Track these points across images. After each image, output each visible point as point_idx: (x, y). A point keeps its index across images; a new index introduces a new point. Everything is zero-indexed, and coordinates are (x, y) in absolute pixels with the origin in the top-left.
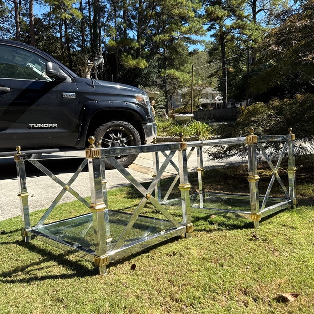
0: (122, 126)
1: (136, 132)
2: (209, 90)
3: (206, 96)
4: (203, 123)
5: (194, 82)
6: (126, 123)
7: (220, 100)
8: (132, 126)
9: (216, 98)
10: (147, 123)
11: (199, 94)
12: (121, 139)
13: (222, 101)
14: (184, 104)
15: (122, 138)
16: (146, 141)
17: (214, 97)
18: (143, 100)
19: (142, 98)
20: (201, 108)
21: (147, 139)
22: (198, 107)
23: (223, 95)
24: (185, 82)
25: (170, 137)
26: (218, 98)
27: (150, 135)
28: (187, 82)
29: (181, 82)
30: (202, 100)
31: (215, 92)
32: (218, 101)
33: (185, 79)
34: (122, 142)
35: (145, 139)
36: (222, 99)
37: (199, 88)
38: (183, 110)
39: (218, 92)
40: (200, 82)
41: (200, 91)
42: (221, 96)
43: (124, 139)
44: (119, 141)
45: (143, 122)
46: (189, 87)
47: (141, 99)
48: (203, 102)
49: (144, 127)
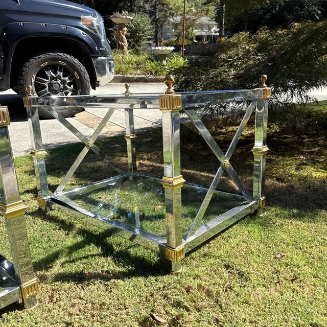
0: (62, 60)
1: (83, 68)
2: (205, 20)
3: (201, 26)
4: (184, 60)
5: (187, 9)
6: (68, 56)
7: (216, 32)
8: (76, 61)
9: (212, 30)
10: (98, 57)
11: (192, 25)
12: (62, 78)
13: (218, 34)
14: (176, 36)
15: (64, 76)
16: (99, 82)
17: (210, 29)
18: (92, 24)
19: (91, 20)
20: (195, 41)
21: (99, 78)
22: (192, 39)
23: (220, 26)
24: (176, 9)
26: (215, 29)
27: (103, 73)
28: (178, 8)
29: (171, 9)
30: (197, 32)
31: (211, 22)
32: (214, 34)
33: (177, 4)
34: (63, 82)
35: (96, 79)
36: (219, 32)
37: (193, 17)
38: (174, 43)
39: (214, 23)
40: (194, 10)
41: (194, 20)
42: (218, 28)
43: (66, 78)
44: (59, 81)
45: (93, 55)
46: (181, 15)
47: (89, 23)
48: (197, 34)
49: (94, 62)
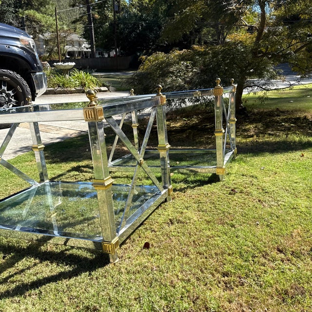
0: (6, 75)
1: (25, 83)
2: (75, 37)
3: (72, 43)
4: (87, 73)
5: (59, 27)
6: (11, 72)
7: (87, 49)
8: (19, 76)
9: (83, 46)
10: (36, 72)
11: (64, 41)
12: (7, 92)
13: (89, 50)
14: (48, 51)
16: (37, 94)
17: (80, 45)
18: (29, 44)
19: (28, 41)
20: (68, 57)
21: (37, 91)
22: (64, 55)
23: (91, 43)
24: (48, 26)
25: (52, 89)
26: (85, 46)
27: (41, 86)
28: (50, 26)
29: (43, 26)
30: (68, 48)
31: (81, 39)
32: (85, 50)
33: (48, 22)
34: (8, 95)
35: (35, 91)
36: (90, 48)
37: (63, 34)
39: (84, 40)
40: (65, 28)
41: (65, 37)
42: (89, 44)
43: (10, 92)
44: (4, 95)
45: (32, 71)
46: (52, 32)
47: (27, 43)
48: (69, 50)
49: (33, 77)
